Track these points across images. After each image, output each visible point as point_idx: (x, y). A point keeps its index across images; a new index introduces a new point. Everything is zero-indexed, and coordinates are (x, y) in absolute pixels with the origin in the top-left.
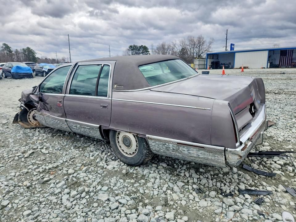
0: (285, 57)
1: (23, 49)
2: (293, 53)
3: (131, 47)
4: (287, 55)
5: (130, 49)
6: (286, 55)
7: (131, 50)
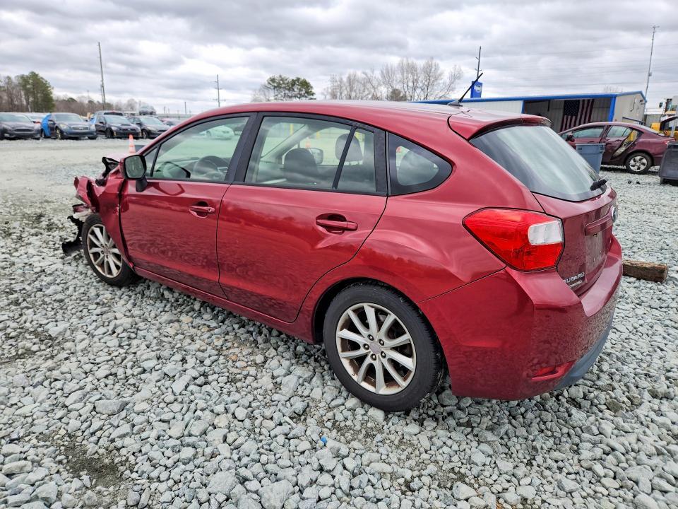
0: (574, 117)
1: (22, 77)
2: (593, 110)
3: (273, 80)
4: (579, 114)
5: (269, 86)
6: (577, 113)
7: (272, 88)
